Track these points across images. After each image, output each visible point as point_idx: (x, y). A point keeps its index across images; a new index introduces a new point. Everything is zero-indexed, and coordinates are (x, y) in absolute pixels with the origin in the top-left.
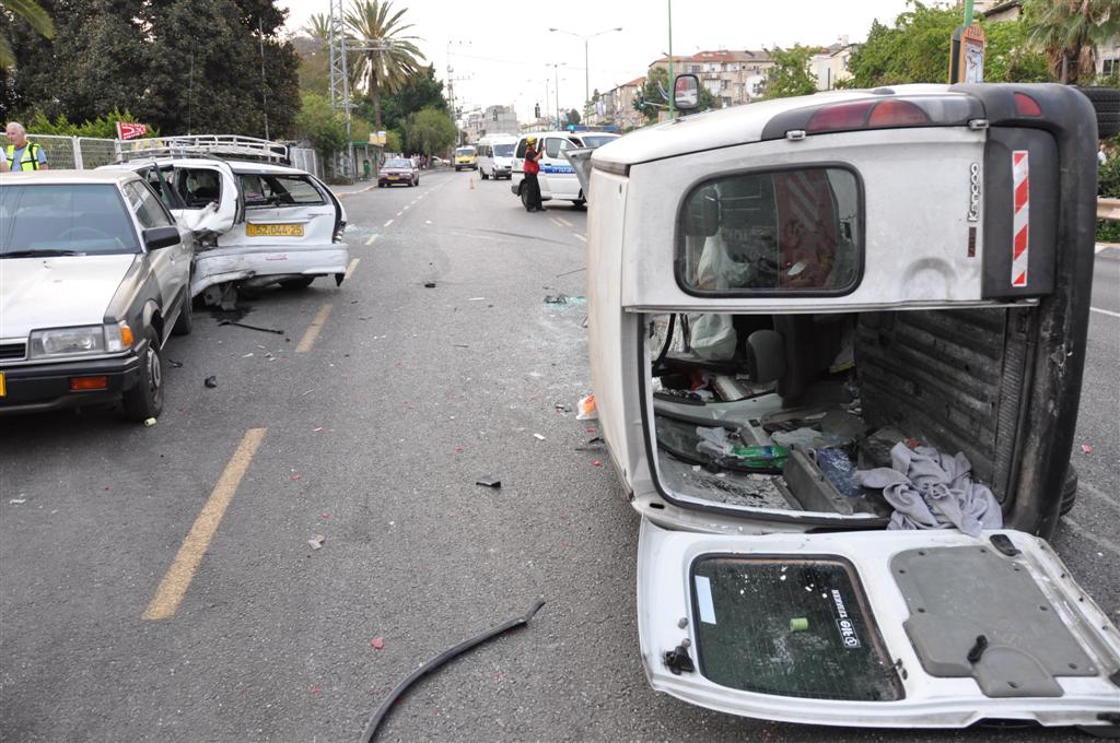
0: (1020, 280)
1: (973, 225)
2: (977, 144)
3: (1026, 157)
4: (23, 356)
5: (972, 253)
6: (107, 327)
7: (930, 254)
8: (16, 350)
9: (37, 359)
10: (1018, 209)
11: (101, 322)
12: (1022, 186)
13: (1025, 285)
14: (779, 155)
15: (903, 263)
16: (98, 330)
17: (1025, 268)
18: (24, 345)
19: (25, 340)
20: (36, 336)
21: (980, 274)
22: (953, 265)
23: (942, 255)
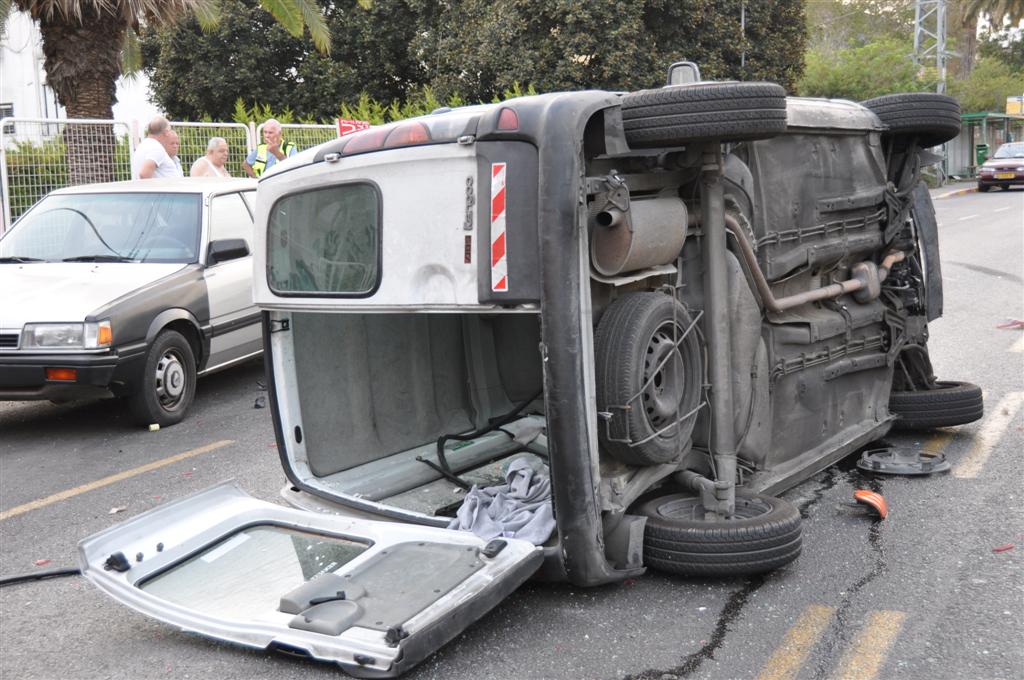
0: (501, 284)
1: (469, 233)
2: (470, 158)
3: (504, 169)
4: (16, 346)
5: (468, 259)
6: (87, 326)
7: (434, 261)
8: (10, 340)
9: (27, 349)
10: (495, 218)
11: (83, 320)
12: (500, 195)
13: (506, 290)
14: (324, 175)
15: (412, 269)
16: (80, 327)
17: (505, 273)
18: (16, 336)
19: (19, 332)
20: (29, 328)
21: (476, 279)
22: (452, 270)
23: (443, 262)
